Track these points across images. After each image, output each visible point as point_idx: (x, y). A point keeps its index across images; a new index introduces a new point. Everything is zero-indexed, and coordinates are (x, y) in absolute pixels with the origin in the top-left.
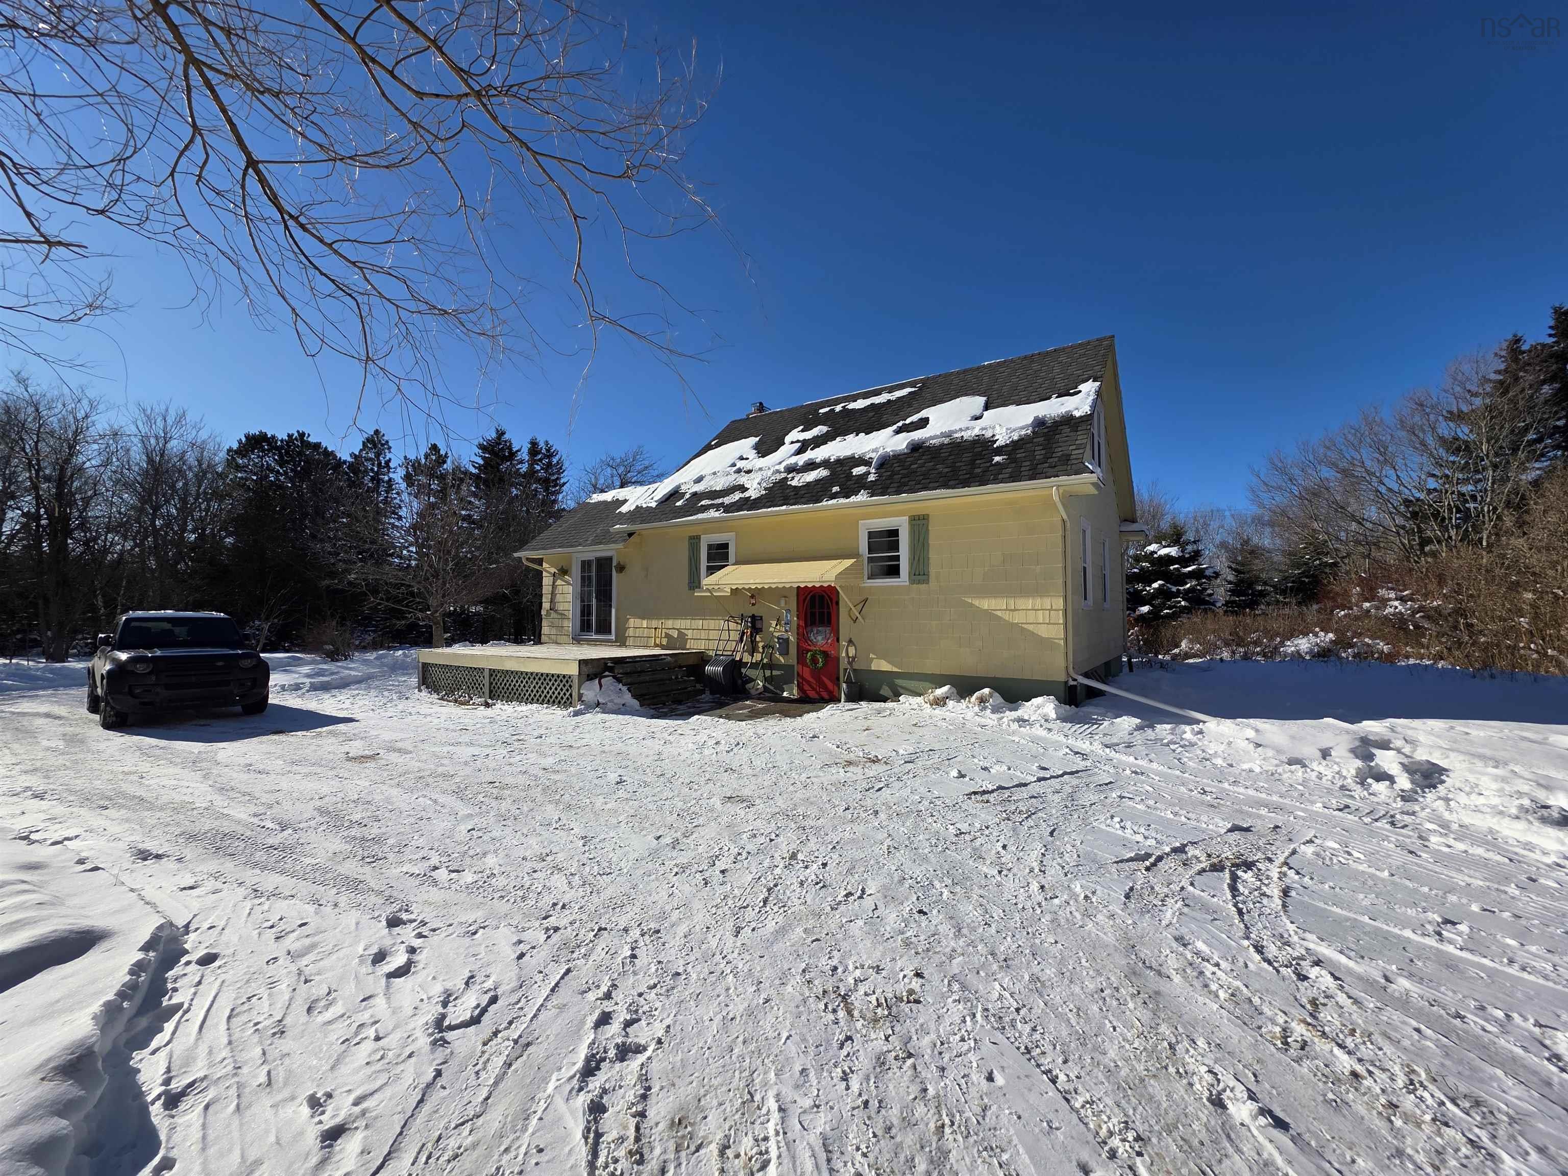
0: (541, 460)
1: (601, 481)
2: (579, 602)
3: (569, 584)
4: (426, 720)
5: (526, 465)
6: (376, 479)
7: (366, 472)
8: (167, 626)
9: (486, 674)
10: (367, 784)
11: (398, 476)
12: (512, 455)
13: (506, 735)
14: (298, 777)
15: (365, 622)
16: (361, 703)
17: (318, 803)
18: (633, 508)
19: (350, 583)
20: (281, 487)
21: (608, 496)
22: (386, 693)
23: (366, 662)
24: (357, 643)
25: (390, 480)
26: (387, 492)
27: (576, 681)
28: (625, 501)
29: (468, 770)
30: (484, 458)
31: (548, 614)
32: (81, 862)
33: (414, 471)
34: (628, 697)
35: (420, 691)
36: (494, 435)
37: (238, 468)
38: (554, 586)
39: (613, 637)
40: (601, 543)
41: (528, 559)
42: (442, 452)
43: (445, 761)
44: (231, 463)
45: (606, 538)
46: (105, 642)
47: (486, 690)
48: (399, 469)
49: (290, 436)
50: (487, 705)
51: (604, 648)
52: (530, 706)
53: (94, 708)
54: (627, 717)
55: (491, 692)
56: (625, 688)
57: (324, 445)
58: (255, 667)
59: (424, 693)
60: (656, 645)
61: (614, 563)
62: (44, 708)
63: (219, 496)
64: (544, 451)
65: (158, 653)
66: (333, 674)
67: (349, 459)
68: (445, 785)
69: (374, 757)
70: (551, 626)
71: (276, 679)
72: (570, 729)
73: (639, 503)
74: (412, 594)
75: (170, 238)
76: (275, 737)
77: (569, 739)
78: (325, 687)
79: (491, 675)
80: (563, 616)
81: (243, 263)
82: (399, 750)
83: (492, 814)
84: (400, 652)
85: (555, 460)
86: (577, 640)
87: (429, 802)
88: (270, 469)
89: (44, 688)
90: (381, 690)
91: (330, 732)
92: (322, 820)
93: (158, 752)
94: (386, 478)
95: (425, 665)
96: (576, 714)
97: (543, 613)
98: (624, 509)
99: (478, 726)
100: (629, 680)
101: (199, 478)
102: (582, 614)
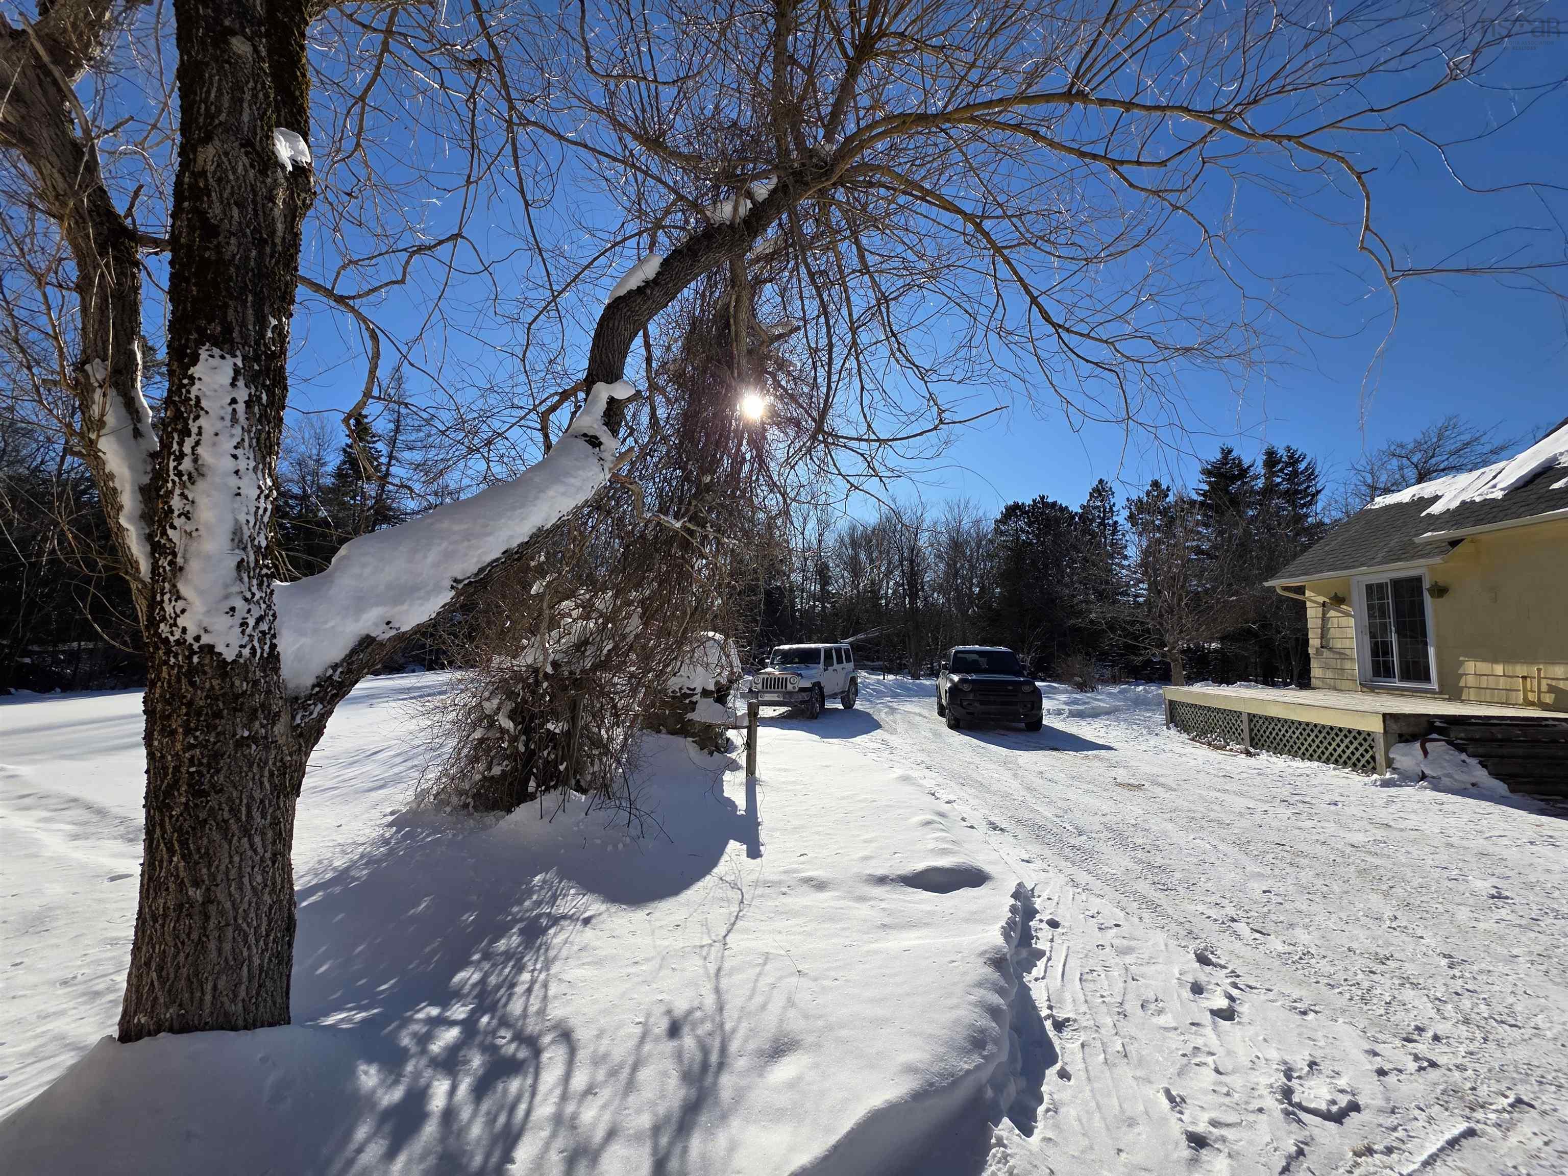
0: (1281, 470)
1: (1383, 478)
2: (1367, 639)
3: (1348, 615)
4: (1180, 760)
5: (1263, 480)
6: (1102, 524)
7: (1092, 520)
8: (975, 657)
9: (1245, 718)
10: (1141, 812)
11: (1121, 517)
12: (1244, 472)
13: (1285, 791)
14: (1080, 791)
15: (1103, 657)
16: (1115, 733)
17: (1103, 819)
18: (1455, 504)
19: (1092, 622)
20: (1031, 544)
21: (1405, 496)
22: (1135, 727)
23: (1110, 694)
24: (1097, 676)
25: (1116, 522)
26: (1113, 534)
27: (1380, 743)
28: (1437, 498)
29: (1245, 823)
30: (1209, 483)
31: (1318, 652)
32: (963, 819)
33: (1138, 509)
34: (1481, 775)
35: (1168, 728)
36: (1219, 456)
37: (1002, 533)
38: (1324, 619)
39: (1434, 685)
40: (1399, 560)
41: (1286, 589)
42: (1164, 487)
43: (1216, 807)
44: (997, 530)
45: (1409, 551)
46: (945, 667)
47: (1246, 735)
48: (1122, 511)
49: (1034, 501)
50: (1248, 753)
51: (1419, 701)
52: (1308, 763)
53: (941, 713)
54: (1484, 804)
55: (1252, 739)
56: (1473, 762)
57: (1059, 502)
58: (1033, 692)
59: (1173, 732)
60: (1528, 703)
61: (1426, 585)
62: (917, 710)
63: (991, 557)
64: (1285, 459)
65: (974, 677)
66: (1085, 703)
67: (1080, 511)
68: (1223, 832)
69: (1140, 787)
70: (1326, 667)
71: (1046, 704)
72: (1381, 802)
73: (1467, 497)
74: (1148, 631)
75: (985, 380)
76: (1054, 753)
77: (1383, 815)
78: (1080, 715)
79: (1251, 721)
80: (1342, 655)
81: (1027, 377)
82: (1163, 785)
83: (1290, 881)
84: (1141, 688)
85: (1302, 466)
86: (1368, 687)
87: (1208, 846)
88: (1023, 531)
89: (914, 696)
90: (1130, 723)
91: (1096, 757)
92: (1110, 835)
93: (982, 751)
94: (1111, 522)
95: (1171, 703)
96: (1386, 784)
97: (1311, 651)
98: (1436, 509)
99: (1245, 775)
100: (1481, 750)
101: (979, 546)
102: (1375, 653)
